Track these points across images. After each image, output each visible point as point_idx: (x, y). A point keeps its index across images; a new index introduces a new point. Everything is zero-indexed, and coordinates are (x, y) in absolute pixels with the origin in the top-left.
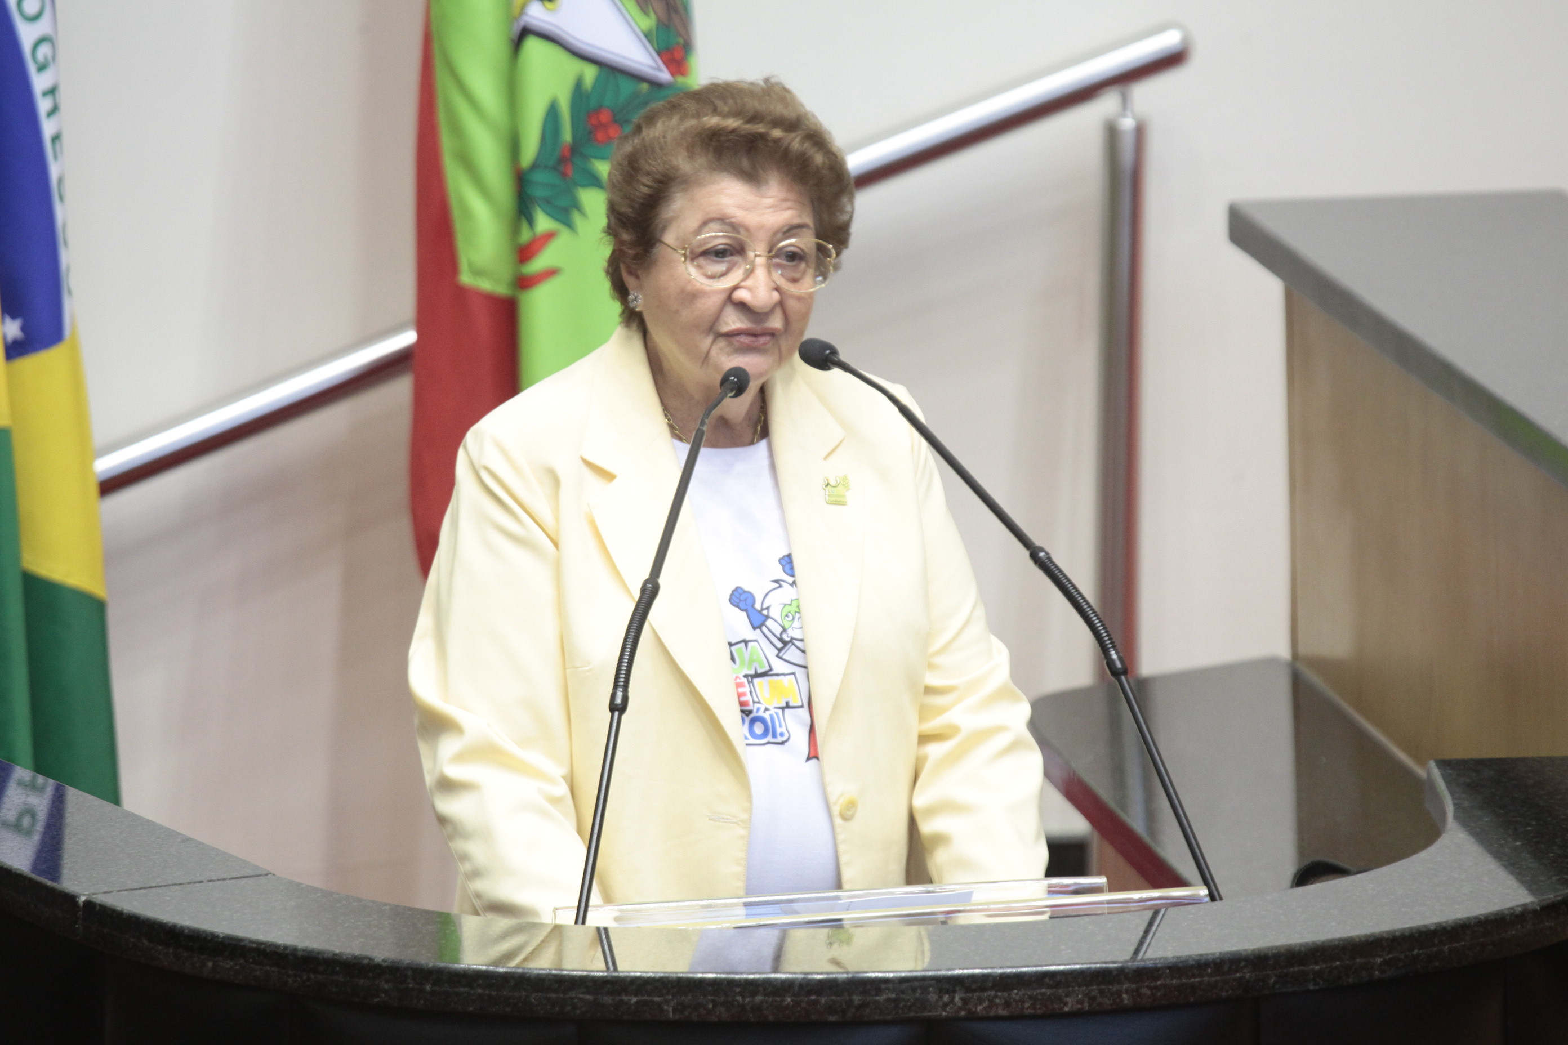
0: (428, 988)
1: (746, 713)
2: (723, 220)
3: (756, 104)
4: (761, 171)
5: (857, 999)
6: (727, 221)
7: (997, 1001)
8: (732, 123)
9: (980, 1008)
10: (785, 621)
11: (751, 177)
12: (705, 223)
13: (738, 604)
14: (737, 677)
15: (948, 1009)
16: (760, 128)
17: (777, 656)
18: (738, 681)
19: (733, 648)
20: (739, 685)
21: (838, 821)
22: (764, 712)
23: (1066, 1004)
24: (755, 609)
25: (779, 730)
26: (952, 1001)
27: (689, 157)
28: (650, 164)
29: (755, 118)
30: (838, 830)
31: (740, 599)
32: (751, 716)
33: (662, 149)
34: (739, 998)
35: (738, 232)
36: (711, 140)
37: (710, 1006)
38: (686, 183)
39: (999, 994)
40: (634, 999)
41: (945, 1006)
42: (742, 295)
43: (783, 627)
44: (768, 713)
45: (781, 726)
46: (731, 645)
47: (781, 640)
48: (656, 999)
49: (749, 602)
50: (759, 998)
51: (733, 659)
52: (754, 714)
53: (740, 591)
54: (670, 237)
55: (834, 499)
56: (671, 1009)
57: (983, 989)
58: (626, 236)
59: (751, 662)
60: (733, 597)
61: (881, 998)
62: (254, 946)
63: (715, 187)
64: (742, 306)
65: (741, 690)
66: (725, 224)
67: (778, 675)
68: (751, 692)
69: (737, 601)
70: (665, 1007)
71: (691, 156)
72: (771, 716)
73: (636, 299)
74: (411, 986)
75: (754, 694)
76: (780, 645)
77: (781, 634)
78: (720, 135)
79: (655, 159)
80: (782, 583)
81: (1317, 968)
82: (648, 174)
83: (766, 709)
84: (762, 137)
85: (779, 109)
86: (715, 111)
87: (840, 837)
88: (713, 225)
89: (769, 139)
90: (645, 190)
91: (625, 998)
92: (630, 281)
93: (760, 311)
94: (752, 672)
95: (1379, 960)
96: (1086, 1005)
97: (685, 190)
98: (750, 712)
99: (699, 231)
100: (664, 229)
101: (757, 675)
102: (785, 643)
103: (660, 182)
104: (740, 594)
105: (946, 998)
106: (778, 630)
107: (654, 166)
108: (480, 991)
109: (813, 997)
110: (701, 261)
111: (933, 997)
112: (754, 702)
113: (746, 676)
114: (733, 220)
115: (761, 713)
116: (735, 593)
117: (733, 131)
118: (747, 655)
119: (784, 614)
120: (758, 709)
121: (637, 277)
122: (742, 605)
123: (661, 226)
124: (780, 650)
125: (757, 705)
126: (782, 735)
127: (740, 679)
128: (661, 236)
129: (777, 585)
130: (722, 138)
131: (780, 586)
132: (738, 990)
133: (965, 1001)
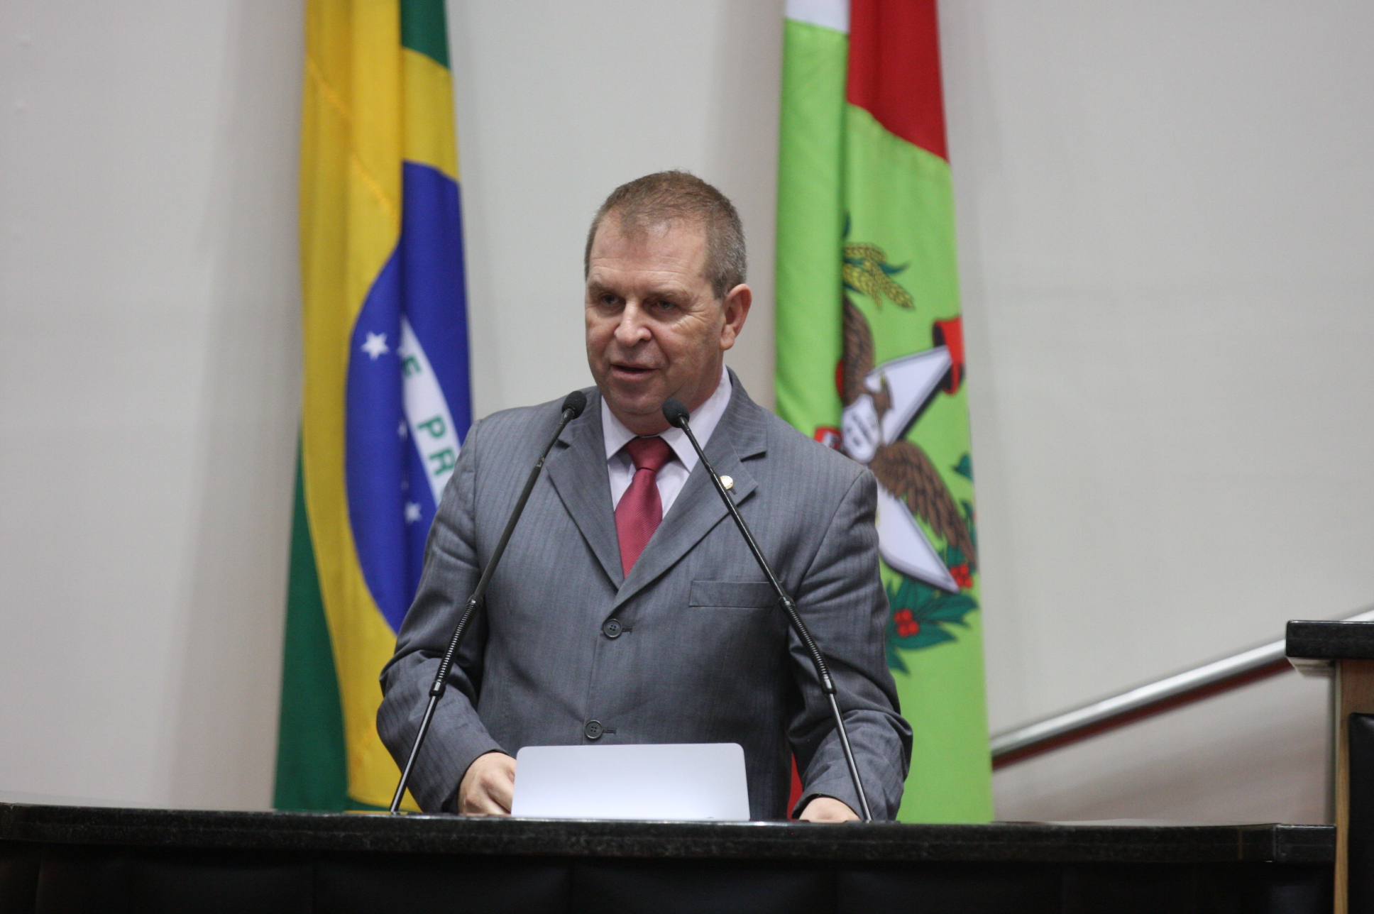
0: (201, 829)
5: (506, 837)
7: (613, 844)
9: (599, 849)
15: (575, 848)
23: (667, 850)
26: (578, 842)
34: (418, 834)
37: (397, 840)
39: (615, 839)
40: (343, 834)
41: (573, 845)
48: (358, 834)
50: (433, 834)
56: (368, 842)
57: (603, 834)
61: (524, 837)
70: (365, 840)
74: (190, 829)
81: (873, 842)
91: (336, 833)
95: (926, 844)
96: (683, 851)
105: (574, 839)
108: (235, 830)
109: (473, 834)
111: (563, 838)
132: (418, 827)
133: (588, 842)
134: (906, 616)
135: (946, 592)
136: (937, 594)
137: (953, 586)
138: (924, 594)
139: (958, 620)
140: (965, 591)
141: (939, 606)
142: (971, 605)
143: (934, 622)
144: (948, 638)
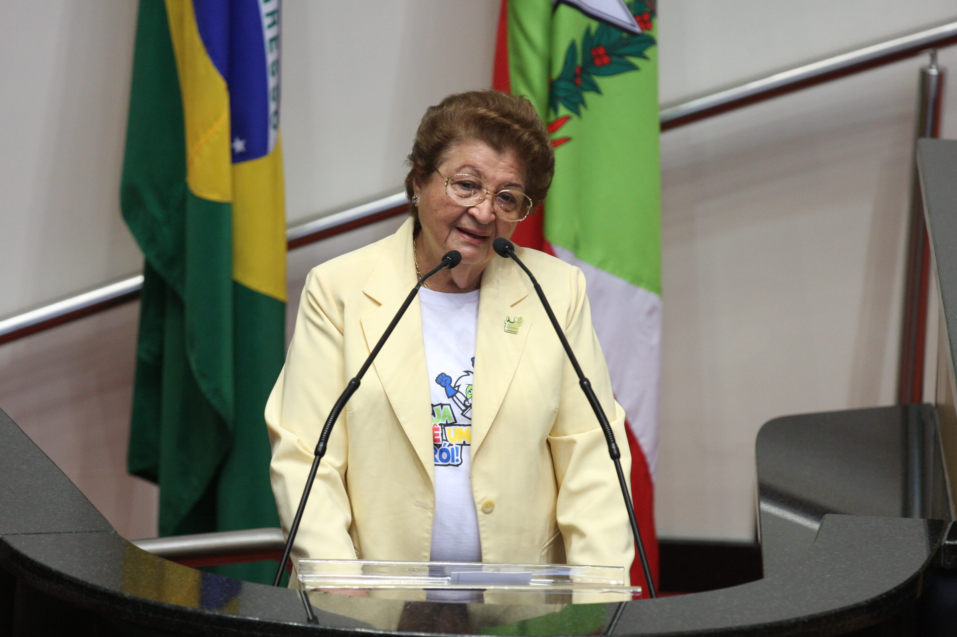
1: (437, 446)
2: (473, 167)
3: (511, 107)
4: (503, 146)
6: (476, 169)
8: (493, 114)
10: (468, 395)
11: (497, 147)
12: (464, 166)
13: (441, 383)
14: (435, 425)
16: (507, 121)
17: (462, 414)
18: (435, 427)
19: (434, 408)
20: (435, 429)
21: (480, 513)
22: (448, 446)
24: (451, 386)
25: (456, 458)
27: (465, 127)
28: (443, 126)
29: (507, 115)
30: (480, 518)
31: (443, 380)
32: (440, 448)
33: (451, 119)
35: (480, 178)
36: (480, 120)
38: (460, 141)
42: (473, 211)
43: (466, 398)
44: (450, 447)
45: (457, 456)
46: (433, 406)
47: (464, 405)
49: (448, 382)
51: (433, 414)
52: (442, 447)
53: (443, 375)
54: (443, 169)
55: (510, 329)
58: (420, 163)
59: (444, 416)
60: (438, 378)
62: (68, 578)
63: (475, 148)
64: (473, 217)
65: (436, 432)
66: (475, 170)
67: (460, 425)
68: (442, 434)
69: (440, 381)
71: (467, 127)
72: (452, 449)
73: (416, 199)
75: (444, 435)
76: (464, 408)
77: (465, 402)
78: (485, 119)
79: (446, 124)
80: (469, 373)
82: (441, 131)
83: (450, 445)
84: (508, 126)
85: (523, 113)
86: (487, 106)
87: (481, 523)
88: (468, 169)
89: (512, 129)
90: (437, 139)
92: (416, 188)
93: (481, 223)
94: (445, 423)
97: (458, 145)
98: (440, 445)
99: (459, 170)
100: (441, 163)
101: (447, 425)
102: (467, 407)
103: (447, 137)
104: (443, 377)
106: (462, 399)
107: (445, 127)
110: (457, 186)
112: (443, 440)
113: (440, 425)
114: (480, 169)
115: (446, 447)
116: (440, 376)
117: (493, 118)
118: (442, 412)
119: (468, 390)
120: (445, 444)
121: (420, 187)
122: (443, 383)
123: (440, 161)
124: (463, 411)
125: (444, 442)
126: (457, 460)
127: (437, 426)
128: (439, 167)
129: (466, 374)
130: (487, 121)
131: (469, 375)
134: (601, 51)
135: (632, 34)
136: (625, 35)
137: (638, 29)
138: (615, 34)
139: (641, 55)
140: (646, 32)
141: (626, 45)
142: (652, 42)
143: (621, 56)
144: (633, 68)
